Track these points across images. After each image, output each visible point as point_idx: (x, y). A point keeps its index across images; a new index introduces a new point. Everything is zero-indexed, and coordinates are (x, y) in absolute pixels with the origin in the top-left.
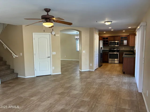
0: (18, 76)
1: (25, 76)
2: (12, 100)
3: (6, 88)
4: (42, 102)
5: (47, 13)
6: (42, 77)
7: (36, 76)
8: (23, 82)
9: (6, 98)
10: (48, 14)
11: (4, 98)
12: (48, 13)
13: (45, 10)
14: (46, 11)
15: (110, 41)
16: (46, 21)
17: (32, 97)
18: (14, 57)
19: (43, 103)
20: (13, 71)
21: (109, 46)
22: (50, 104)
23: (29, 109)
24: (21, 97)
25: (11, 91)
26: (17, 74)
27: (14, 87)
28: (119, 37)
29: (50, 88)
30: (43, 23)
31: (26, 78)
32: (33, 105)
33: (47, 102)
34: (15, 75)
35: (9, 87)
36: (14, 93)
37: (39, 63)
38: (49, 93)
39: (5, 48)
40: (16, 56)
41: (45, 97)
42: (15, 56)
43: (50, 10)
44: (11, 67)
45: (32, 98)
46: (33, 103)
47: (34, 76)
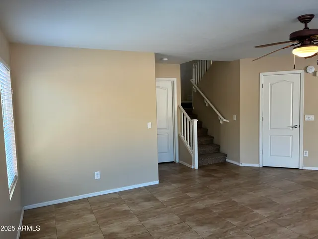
0: (227, 160)
1: (239, 161)
2: (219, 203)
3: (208, 179)
4: (281, 226)
5: (304, 24)
6: (275, 169)
7: (261, 166)
8: (237, 172)
9: (209, 197)
10: (306, 28)
11: (204, 195)
12: (306, 26)
13: (299, 20)
14: (302, 22)
16: (300, 45)
17: (258, 208)
18: (221, 122)
19: (284, 230)
20: (218, 149)
22: (299, 236)
23: (252, 232)
24: (234, 201)
25: (216, 186)
26: (225, 156)
27: (221, 179)
29: (299, 201)
30: (294, 48)
31: (241, 165)
32: (260, 226)
33: (292, 229)
34: (222, 157)
35: (213, 178)
36: (221, 190)
37: (271, 138)
38: (297, 212)
39: (207, 105)
40: (225, 120)
41: (288, 217)
42: (223, 120)
43: (311, 17)
44: (215, 142)
45: (256, 211)
46: (261, 222)
47: (257, 165)
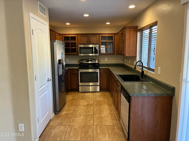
15: (80, 44)
21: (78, 54)
28: (98, 36)
